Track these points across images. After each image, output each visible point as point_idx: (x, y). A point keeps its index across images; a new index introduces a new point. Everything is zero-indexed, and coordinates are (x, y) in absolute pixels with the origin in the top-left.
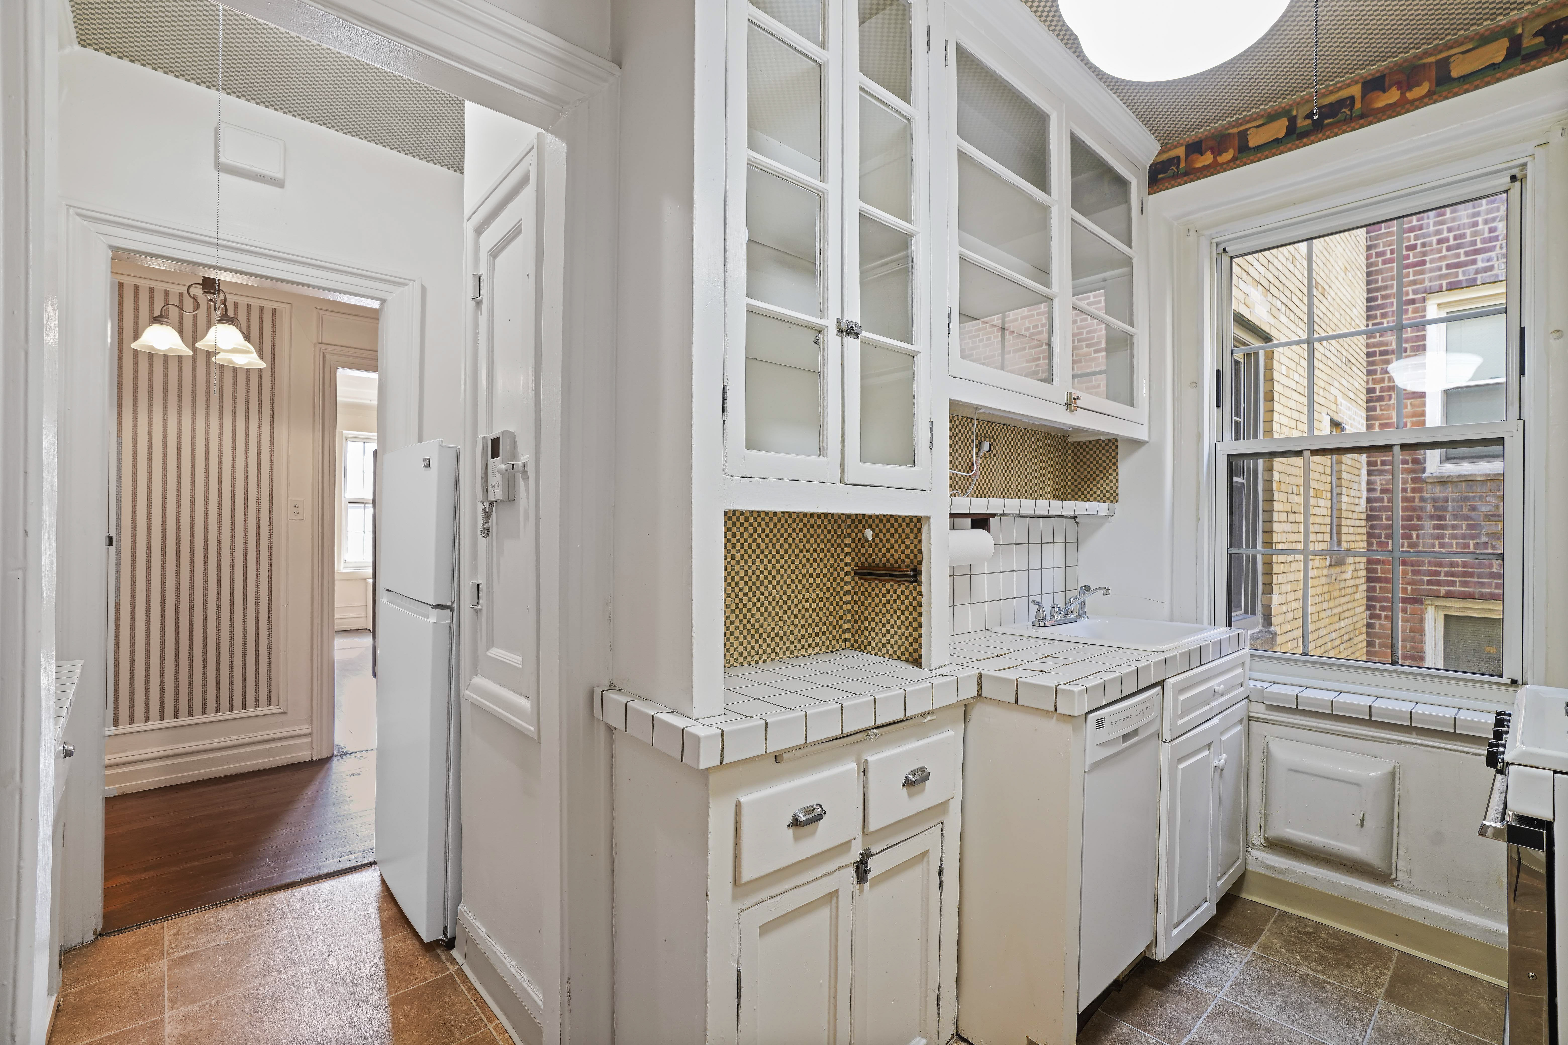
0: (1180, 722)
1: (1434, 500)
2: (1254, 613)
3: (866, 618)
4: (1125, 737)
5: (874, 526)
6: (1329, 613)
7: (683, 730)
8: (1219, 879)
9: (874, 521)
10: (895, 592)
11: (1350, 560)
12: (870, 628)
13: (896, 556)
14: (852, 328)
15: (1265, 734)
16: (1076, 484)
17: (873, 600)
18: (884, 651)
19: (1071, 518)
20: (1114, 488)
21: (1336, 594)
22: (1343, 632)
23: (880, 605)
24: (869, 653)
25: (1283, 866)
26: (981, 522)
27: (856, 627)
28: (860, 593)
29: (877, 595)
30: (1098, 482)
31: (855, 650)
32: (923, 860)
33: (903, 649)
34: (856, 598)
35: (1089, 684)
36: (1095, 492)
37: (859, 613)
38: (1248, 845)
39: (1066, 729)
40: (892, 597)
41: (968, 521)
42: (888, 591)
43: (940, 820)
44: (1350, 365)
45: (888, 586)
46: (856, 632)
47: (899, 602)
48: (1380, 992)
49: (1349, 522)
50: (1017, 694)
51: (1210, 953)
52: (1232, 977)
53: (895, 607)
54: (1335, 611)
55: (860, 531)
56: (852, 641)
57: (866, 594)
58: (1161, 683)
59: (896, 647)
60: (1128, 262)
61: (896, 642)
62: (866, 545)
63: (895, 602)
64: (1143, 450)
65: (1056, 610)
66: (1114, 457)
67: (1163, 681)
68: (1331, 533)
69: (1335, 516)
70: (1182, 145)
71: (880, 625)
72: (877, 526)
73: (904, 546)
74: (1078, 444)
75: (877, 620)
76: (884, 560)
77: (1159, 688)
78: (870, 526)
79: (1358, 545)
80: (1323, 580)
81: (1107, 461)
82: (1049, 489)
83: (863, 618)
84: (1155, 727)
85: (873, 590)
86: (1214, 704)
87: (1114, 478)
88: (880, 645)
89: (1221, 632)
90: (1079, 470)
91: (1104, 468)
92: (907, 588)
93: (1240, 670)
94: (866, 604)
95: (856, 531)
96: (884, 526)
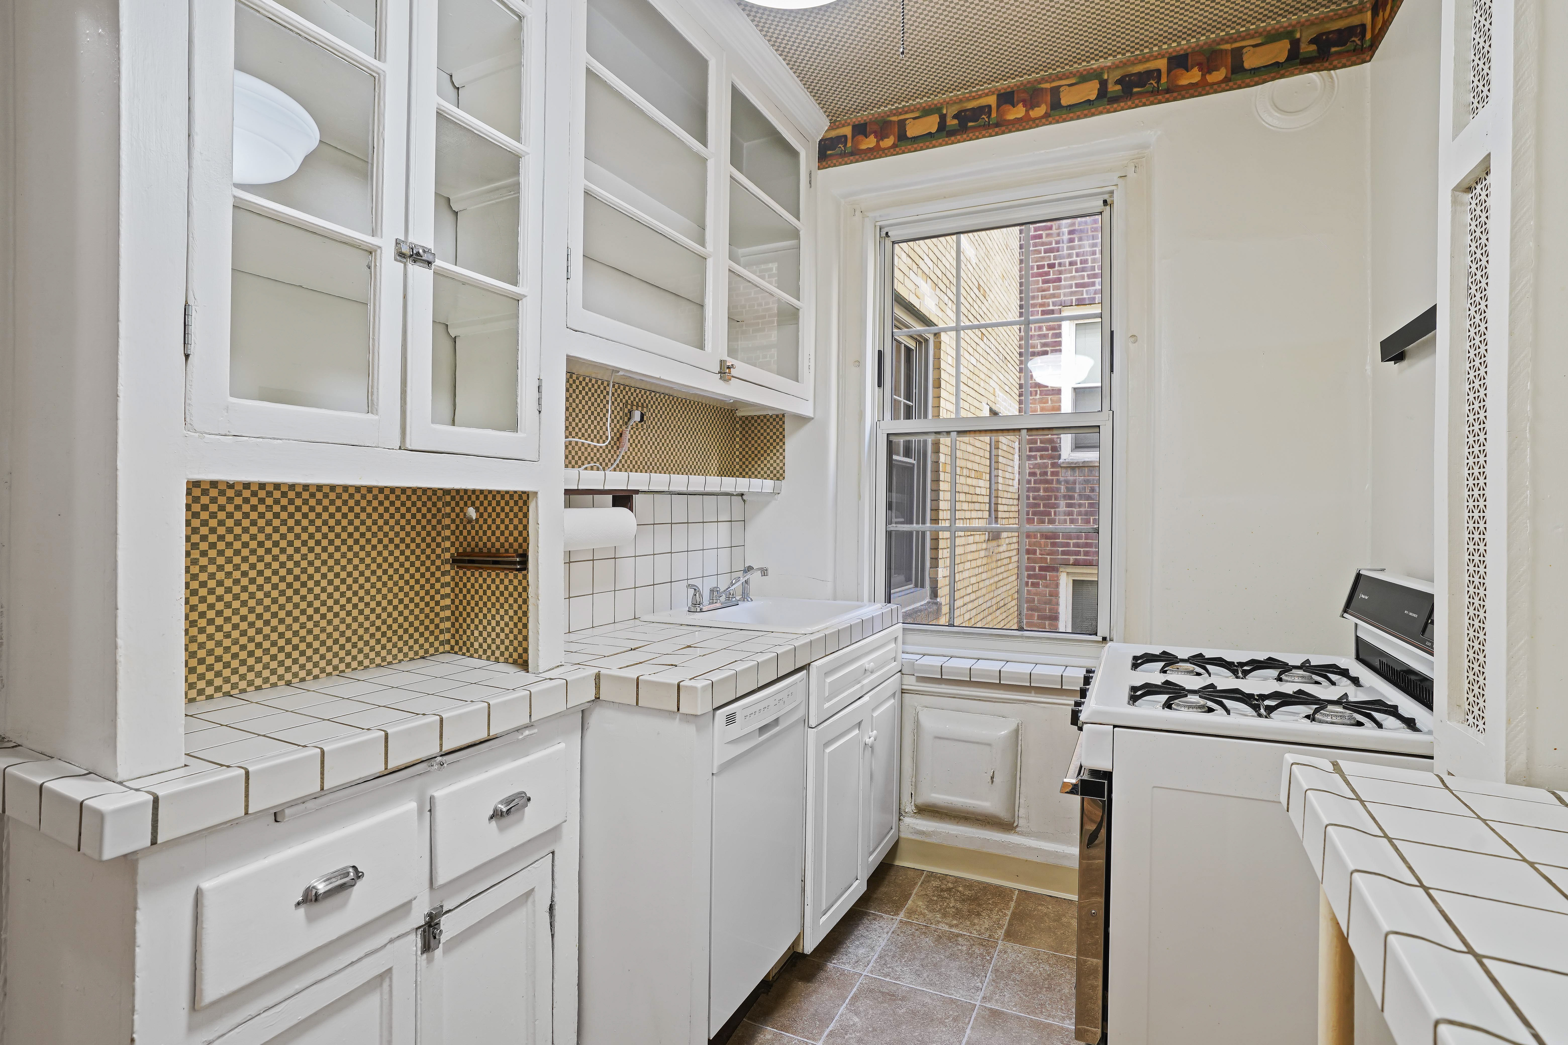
0: (827, 705)
1: (1067, 482)
2: (923, 586)
3: (468, 615)
4: (763, 730)
5: (477, 504)
6: (987, 583)
7: (81, 803)
8: (871, 854)
9: (478, 498)
10: (502, 581)
11: (1004, 535)
12: (472, 627)
13: (502, 539)
14: (418, 254)
15: (916, 704)
16: (744, 460)
17: (477, 592)
18: (489, 652)
19: (737, 495)
20: (781, 465)
21: (994, 565)
22: (999, 599)
23: (485, 599)
24: (471, 656)
25: (930, 829)
26: (623, 499)
27: (457, 625)
28: (461, 585)
29: (481, 586)
30: (765, 459)
31: (456, 653)
32: (526, 901)
33: (511, 649)
34: (457, 590)
35: (716, 677)
36: (762, 469)
37: (461, 608)
38: (900, 814)
39: (690, 730)
40: (497, 588)
41: (610, 498)
42: (493, 581)
43: (551, 850)
44: (1006, 362)
45: (493, 575)
46: (457, 631)
47: (506, 594)
48: (1001, 933)
49: (1004, 501)
50: (637, 694)
51: (861, 930)
52: (878, 950)
53: (502, 600)
54: (992, 581)
55: (462, 510)
56: (453, 642)
57: (469, 586)
58: (806, 667)
59: (502, 648)
60: (795, 234)
61: (502, 642)
62: (469, 527)
63: (502, 594)
64: (809, 427)
65: (715, 593)
66: (781, 433)
67: (809, 664)
68: (990, 511)
69: (993, 496)
70: (849, 125)
71: (485, 622)
72: (482, 503)
73: (511, 527)
74: (747, 418)
75: (481, 616)
76: (489, 545)
77: (805, 672)
78: (473, 504)
79: (1012, 521)
80: (982, 554)
81: (775, 437)
82: (714, 464)
83: (465, 615)
84: (800, 713)
85: (476, 580)
86: (865, 682)
87: (781, 454)
88: (485, 646)
89: (878, 608)
90: (747, 446)
91: (771, 444)
92: (516, 576)
93: (893, 645)
94: (469, 597)
95: (457, 510)
96: (490, 504)
